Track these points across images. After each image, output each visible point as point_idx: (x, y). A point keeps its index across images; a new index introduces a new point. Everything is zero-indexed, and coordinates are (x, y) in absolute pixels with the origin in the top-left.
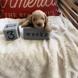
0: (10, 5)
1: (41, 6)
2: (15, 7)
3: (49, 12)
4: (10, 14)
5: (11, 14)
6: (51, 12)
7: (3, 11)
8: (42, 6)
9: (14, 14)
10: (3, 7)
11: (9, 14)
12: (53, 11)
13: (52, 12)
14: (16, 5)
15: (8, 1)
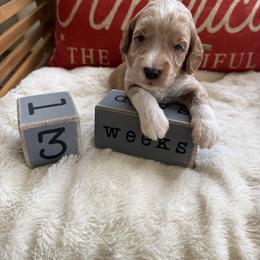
0: (92, 17)
1: (206, 29)
2: (107, 28)
3: (233, 55)
4: (87, 53)
5: (91, 51)
6: (242, 54)
7: (62, 37)
8: (212, 30)
9: (100, 51)
10: (65, 24)
11: (83, 50)
12: (251, 54)
13: (246, 57)
14: (114, 20)
15: (82, 4)
